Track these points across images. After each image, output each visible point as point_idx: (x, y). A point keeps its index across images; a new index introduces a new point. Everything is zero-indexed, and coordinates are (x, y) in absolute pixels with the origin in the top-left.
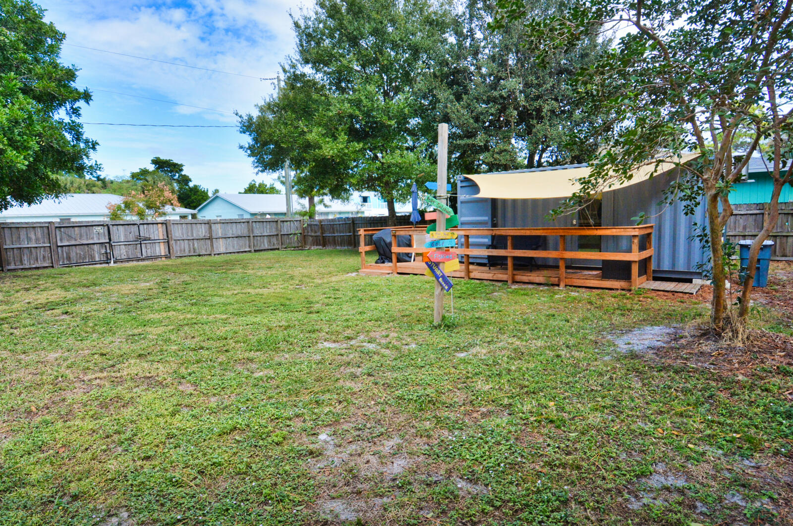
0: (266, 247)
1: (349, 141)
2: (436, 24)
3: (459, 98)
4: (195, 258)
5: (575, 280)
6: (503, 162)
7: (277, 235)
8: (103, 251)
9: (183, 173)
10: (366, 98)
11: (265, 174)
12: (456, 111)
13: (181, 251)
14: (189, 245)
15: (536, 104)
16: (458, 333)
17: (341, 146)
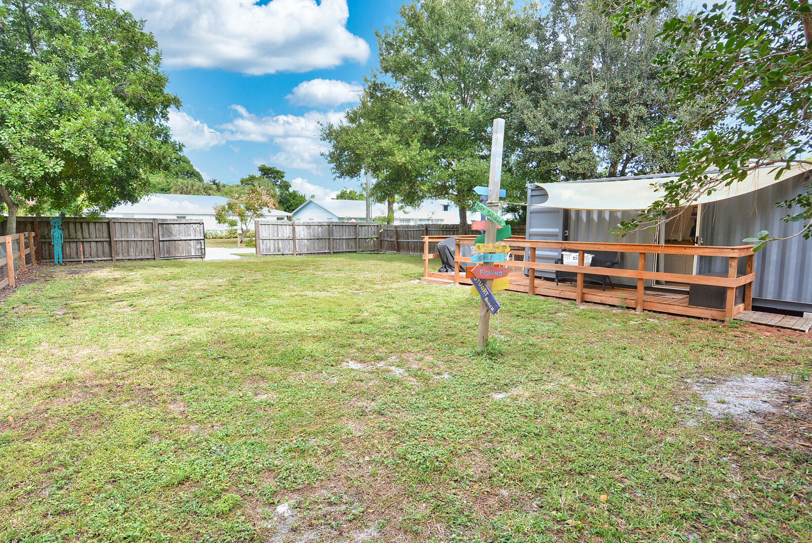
0: (345, 250)
1: (421, 149)
2: (517, 29)
3: (536, 103)
4: (279, 256)
5: (656, 305)
6: (581, 171)
7: (356, 239)
8: (199, 247)
9: (284, 179)
10: (441, 105)
11: (341, 179)
12: (532, 117)
13: (267, 249)
14: (274, 244)
15: (621, 110)
16: (503, 363)
17: (413, 153)
